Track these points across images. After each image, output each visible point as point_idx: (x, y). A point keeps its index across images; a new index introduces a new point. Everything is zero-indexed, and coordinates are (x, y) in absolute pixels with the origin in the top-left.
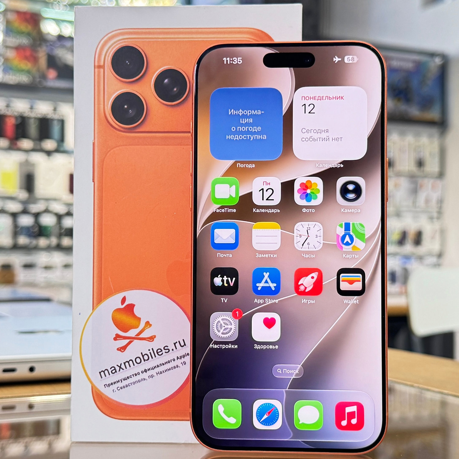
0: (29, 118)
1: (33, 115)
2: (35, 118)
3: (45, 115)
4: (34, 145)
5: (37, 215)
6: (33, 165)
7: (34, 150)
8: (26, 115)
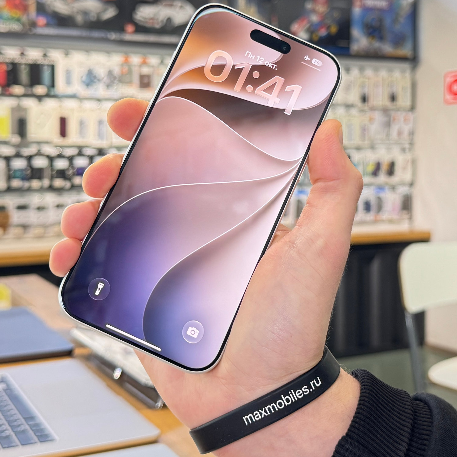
0: (20, 64)
1: (23, 61)
2: (26, 64)
3: (35, 60)
4: (25, 90)
5: (29, 158)
6: (25, 110)
7: (25, 95)
8: (16, 61)
